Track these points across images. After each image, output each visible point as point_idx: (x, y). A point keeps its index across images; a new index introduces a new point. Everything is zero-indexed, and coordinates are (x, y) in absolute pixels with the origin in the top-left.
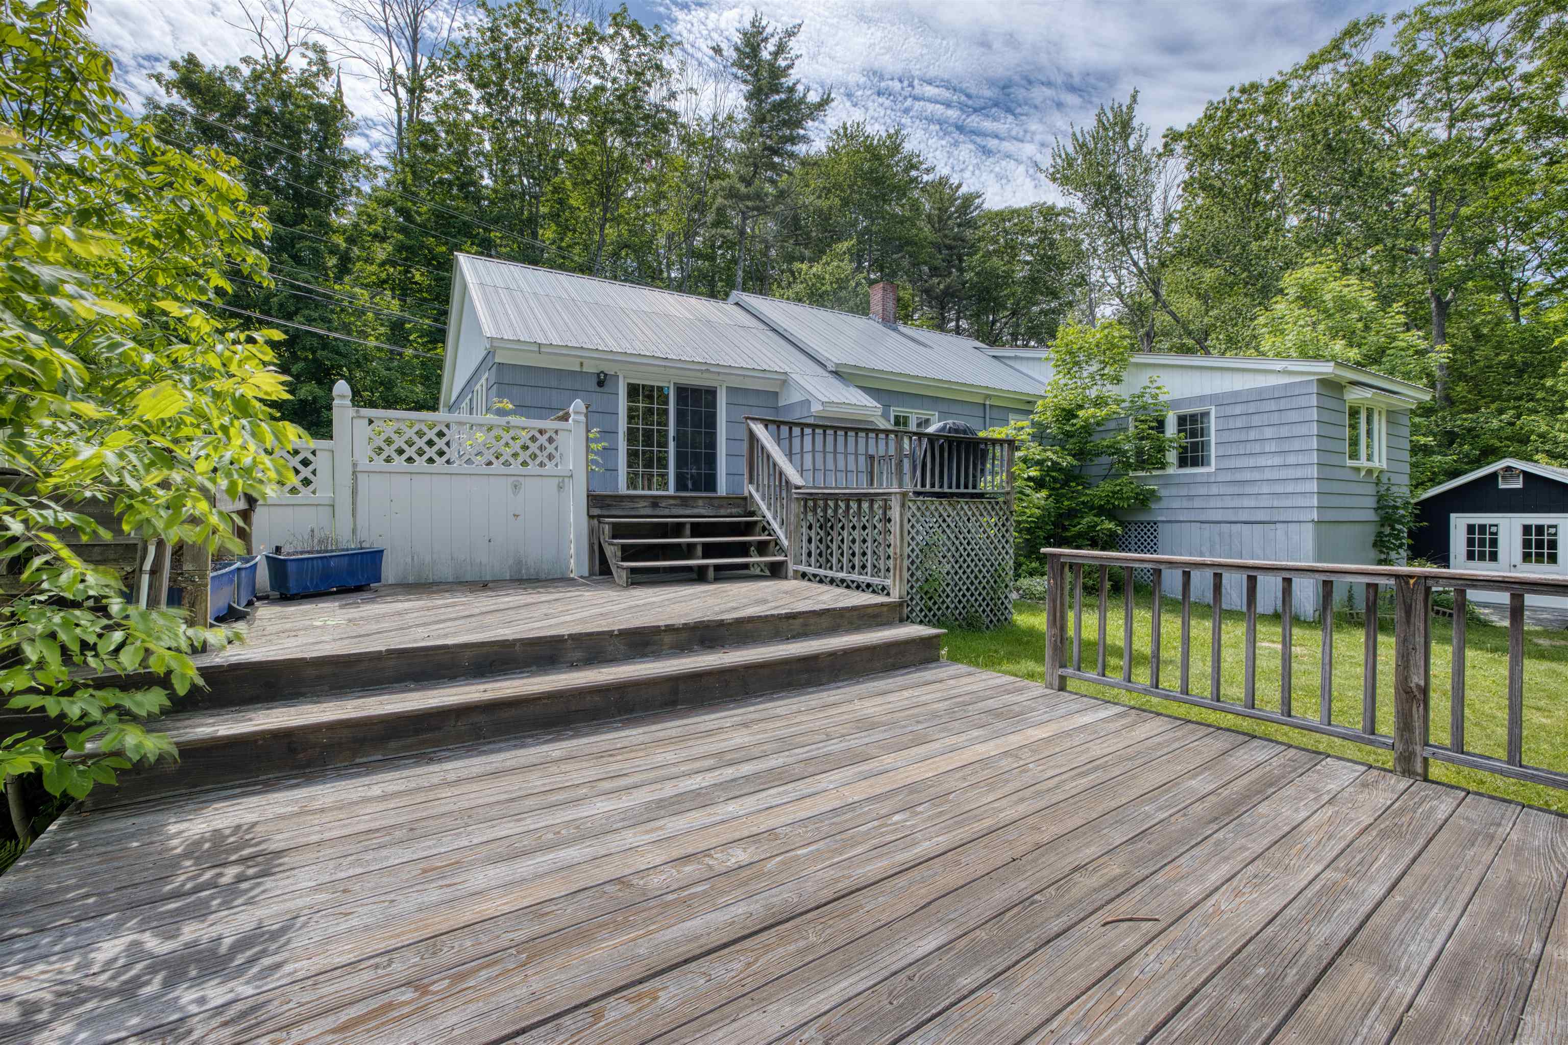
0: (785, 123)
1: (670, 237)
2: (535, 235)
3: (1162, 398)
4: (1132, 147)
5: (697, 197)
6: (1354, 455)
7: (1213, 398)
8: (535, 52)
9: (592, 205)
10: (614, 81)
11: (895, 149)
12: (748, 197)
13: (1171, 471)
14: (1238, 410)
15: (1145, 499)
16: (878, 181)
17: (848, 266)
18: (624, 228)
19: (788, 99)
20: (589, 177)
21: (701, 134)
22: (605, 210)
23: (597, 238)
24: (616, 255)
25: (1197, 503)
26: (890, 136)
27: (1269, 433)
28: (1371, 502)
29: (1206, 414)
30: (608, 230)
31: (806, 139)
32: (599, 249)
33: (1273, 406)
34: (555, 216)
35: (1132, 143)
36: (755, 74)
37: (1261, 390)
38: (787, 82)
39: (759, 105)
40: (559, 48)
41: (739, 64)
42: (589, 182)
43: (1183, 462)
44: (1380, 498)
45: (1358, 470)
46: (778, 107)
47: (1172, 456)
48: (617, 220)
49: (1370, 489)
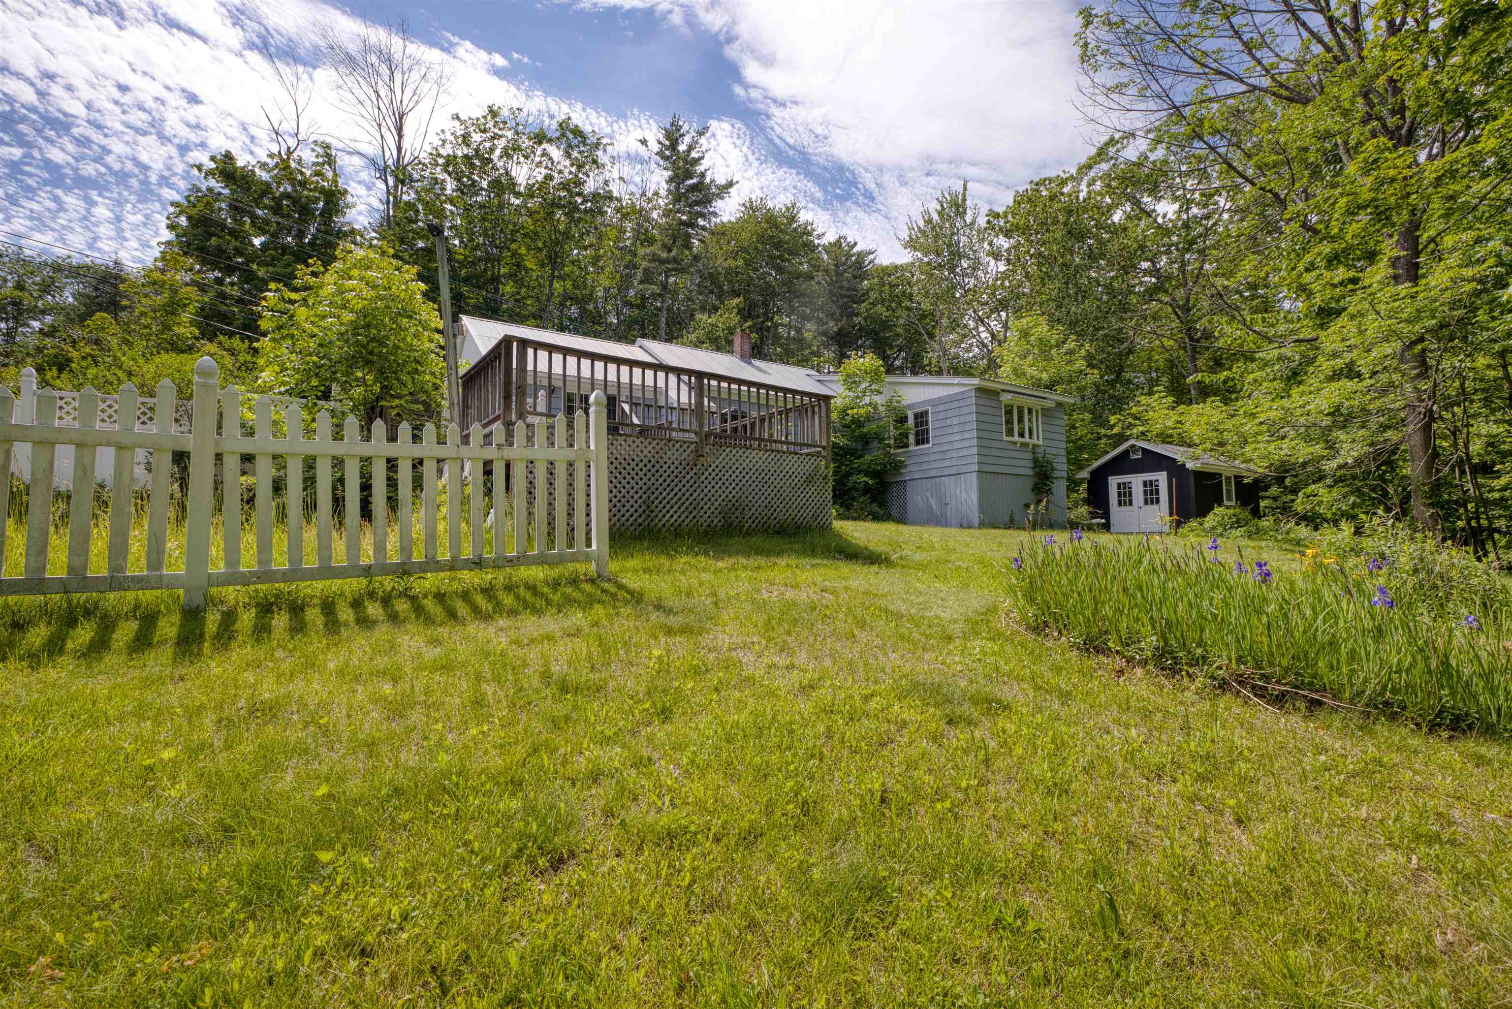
0: (697, 203)
1: (607, 290)
2: (497, 290)
3: (904, 403)
4: (968, 221)
5: (628, 258)
6: (1010, 432)
7: (930, 402)
8: (498, 152)
9: (543, 266)
10: (560, 172)
11: (793, 218)
12: (667, 261)
13: (911, 448)
14: (942, 408)
15: (898, 466)
16: (777, 245)
17: (735, 319)
18: (569, 284)
19: (701, 183)
20: (540, 245)
21: (633, 206)
22: (553, 270)
23: (547, 291)
24: (562, 304)
25: (925, 467)
26: (788, 209)
27: (955, 421)
28: (1030, 464)
29: (927, 412)
30: (556, 285)
31: (715, 214)
32: (548, 300)
33: (955, 405)
34: (511, 276)
35: (968, 218)
36: (674, 163)
37: (950, 396)
38: (700, 169)
39: (677, 188)
40: (517, 148)
41: (660, 154)
42: (540, 250)
43: (918, 443)
44: (1035, 461)
45: (1015, 443)
46: (695, 188)
47: (912, 439)
48: (562, 278)
49: (1029, 456)
